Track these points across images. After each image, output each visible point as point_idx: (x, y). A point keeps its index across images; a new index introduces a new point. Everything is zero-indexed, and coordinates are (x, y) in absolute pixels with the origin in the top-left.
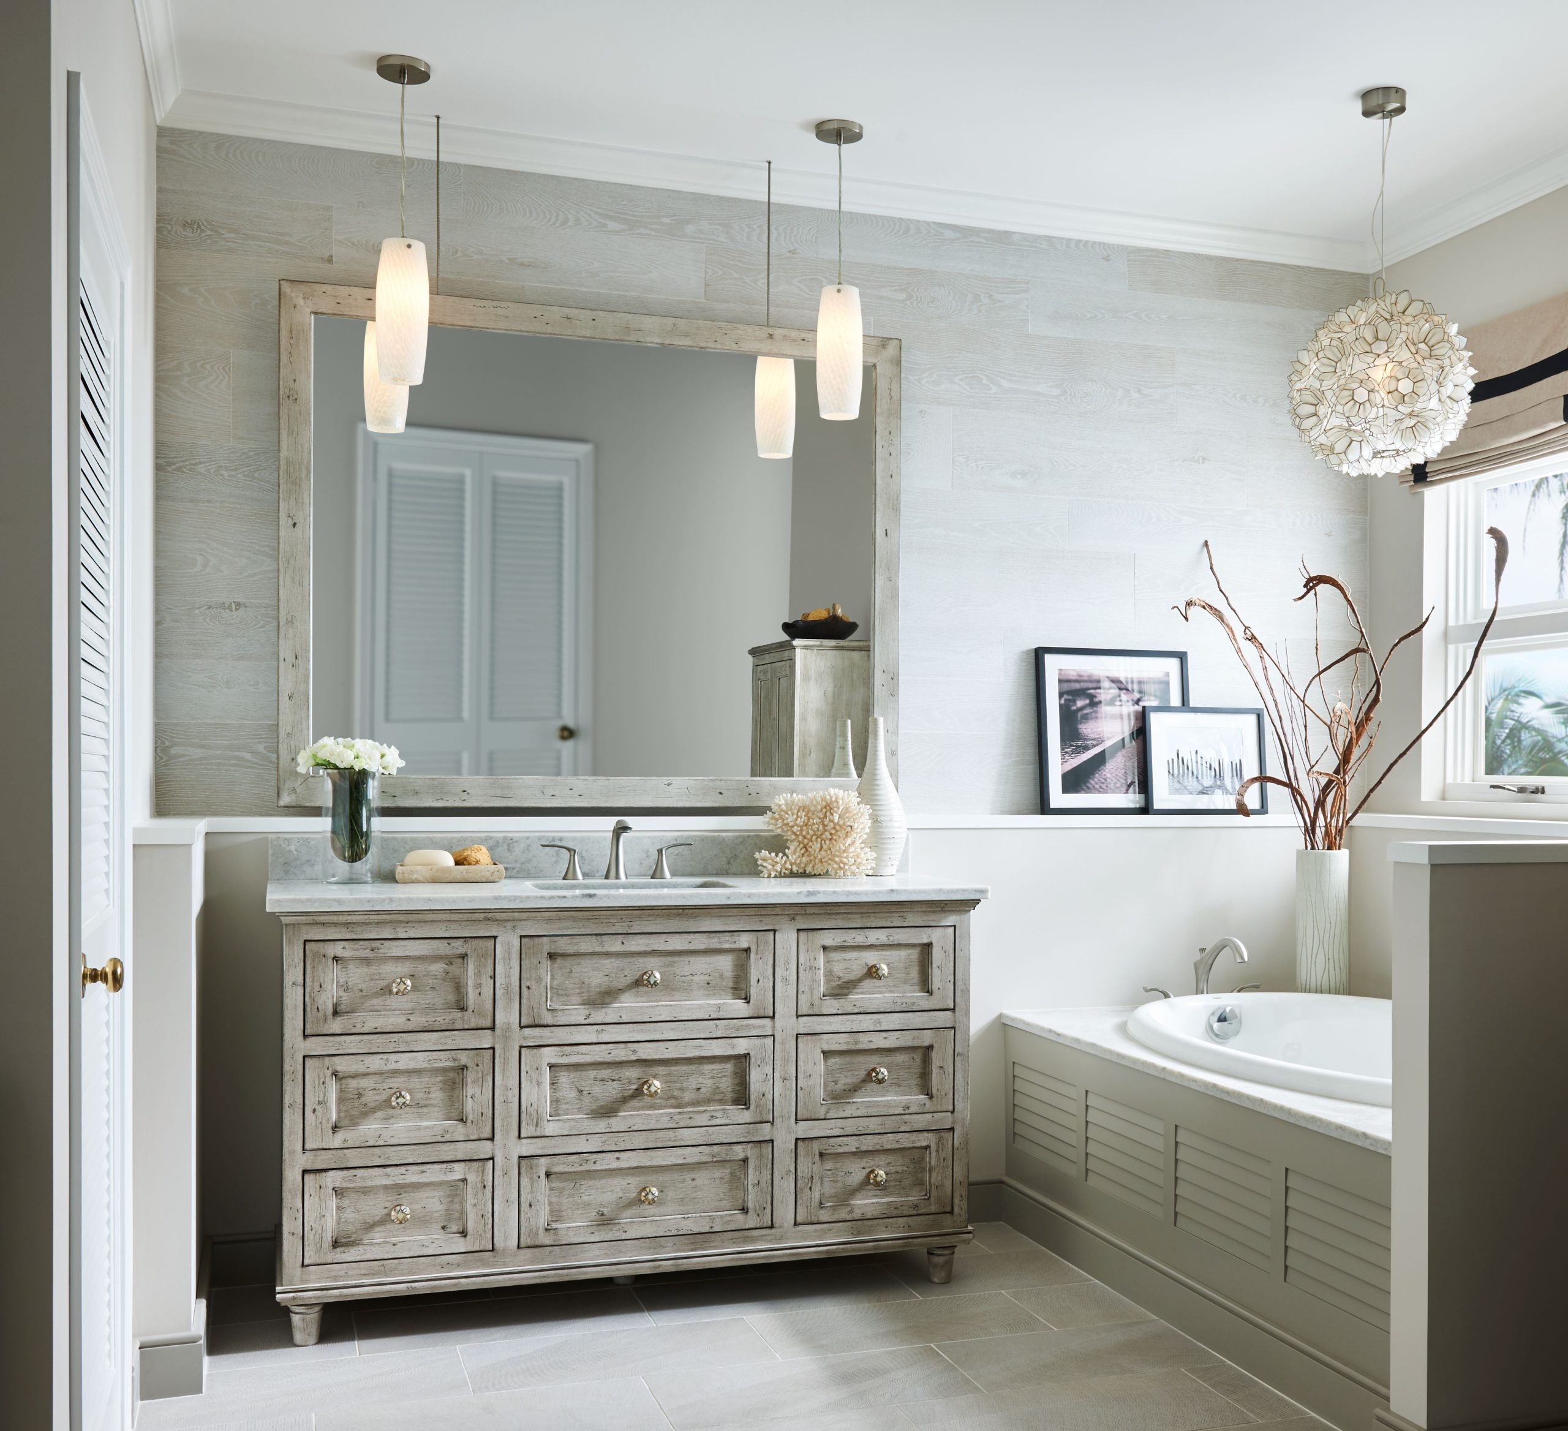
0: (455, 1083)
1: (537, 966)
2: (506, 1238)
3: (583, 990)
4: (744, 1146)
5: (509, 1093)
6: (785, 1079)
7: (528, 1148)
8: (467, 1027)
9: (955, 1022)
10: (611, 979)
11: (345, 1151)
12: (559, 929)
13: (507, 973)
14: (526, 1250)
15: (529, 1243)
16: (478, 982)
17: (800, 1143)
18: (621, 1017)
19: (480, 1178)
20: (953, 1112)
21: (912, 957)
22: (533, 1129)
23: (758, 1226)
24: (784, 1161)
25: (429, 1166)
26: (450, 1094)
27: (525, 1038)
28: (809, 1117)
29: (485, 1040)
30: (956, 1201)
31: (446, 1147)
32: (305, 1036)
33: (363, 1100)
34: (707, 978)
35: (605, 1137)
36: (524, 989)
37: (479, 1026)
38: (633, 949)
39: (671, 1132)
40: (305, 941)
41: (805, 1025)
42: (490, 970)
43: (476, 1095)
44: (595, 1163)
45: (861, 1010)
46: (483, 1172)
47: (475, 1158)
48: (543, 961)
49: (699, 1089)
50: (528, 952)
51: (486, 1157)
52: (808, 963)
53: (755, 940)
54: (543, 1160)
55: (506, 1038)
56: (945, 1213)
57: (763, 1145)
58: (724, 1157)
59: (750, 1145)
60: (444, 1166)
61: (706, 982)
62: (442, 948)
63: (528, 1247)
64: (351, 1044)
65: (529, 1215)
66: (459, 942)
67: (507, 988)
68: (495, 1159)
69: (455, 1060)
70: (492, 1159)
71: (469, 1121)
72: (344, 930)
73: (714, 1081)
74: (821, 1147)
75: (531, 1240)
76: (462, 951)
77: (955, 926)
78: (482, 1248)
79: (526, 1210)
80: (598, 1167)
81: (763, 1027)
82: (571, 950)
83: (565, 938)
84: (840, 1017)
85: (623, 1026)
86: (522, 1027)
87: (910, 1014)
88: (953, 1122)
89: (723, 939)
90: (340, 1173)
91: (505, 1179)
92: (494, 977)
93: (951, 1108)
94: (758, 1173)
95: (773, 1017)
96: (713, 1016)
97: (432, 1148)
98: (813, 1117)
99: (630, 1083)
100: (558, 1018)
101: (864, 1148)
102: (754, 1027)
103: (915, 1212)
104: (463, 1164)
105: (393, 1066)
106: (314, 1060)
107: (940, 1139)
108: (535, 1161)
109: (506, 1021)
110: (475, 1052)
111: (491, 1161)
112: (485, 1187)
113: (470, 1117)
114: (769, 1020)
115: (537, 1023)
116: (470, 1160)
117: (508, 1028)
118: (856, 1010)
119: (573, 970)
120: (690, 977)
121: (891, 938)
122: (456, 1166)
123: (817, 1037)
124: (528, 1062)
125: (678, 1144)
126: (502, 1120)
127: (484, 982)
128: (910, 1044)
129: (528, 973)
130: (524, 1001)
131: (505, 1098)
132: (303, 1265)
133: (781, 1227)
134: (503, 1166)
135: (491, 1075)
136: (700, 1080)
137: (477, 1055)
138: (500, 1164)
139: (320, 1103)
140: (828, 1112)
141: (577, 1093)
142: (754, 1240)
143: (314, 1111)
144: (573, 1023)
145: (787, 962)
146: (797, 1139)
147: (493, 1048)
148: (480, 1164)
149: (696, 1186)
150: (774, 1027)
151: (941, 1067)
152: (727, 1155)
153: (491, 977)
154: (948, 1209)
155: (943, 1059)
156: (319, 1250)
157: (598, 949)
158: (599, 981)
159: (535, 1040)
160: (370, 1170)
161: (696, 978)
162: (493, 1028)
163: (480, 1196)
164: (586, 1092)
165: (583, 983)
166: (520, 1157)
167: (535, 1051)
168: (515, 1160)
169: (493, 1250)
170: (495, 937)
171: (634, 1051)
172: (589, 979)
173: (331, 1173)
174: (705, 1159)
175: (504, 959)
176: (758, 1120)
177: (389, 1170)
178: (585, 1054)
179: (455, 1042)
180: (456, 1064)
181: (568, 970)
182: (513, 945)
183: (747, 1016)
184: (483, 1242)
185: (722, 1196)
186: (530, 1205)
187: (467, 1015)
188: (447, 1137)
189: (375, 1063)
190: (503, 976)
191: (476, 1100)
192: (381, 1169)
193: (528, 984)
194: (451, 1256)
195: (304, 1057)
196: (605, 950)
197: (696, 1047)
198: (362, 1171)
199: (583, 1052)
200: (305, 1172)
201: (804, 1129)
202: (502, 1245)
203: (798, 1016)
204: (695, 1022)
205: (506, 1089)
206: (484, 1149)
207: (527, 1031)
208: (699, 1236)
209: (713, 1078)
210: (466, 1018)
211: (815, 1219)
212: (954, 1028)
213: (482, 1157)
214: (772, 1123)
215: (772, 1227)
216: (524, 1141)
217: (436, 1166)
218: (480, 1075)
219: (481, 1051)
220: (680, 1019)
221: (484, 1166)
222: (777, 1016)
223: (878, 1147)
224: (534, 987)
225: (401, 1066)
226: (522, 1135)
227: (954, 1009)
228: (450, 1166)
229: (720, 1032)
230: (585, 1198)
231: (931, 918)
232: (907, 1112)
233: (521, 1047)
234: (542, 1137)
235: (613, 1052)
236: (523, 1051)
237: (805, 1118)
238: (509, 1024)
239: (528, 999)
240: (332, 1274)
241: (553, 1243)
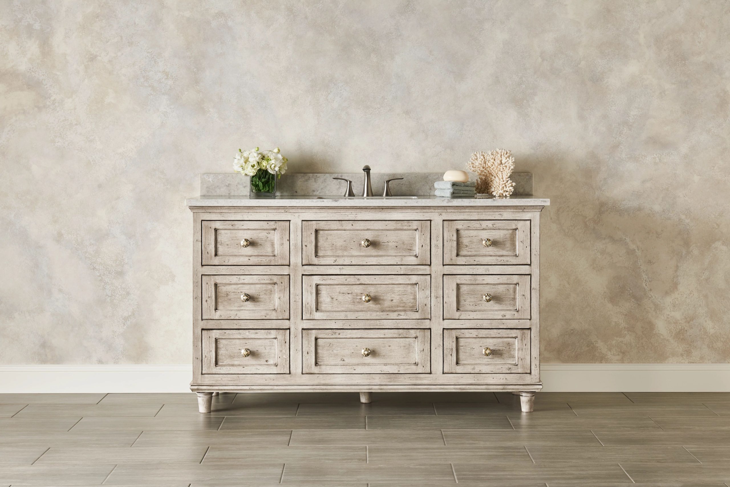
0: (271, 291)
1: (310, 235)
3: (333, 248)
4: (415, 330)
5: (297, 297)
6: (437, 297)
7: (306, 325)
9: (531, 271)
10: (347, 243)
11: (221, 321)
12: (321, 217)
13: (296, 239)
16: (282, 243)
17: (445, 331)
18: (352, 262)
19: (283, 338)
20: (530, 319)
21: (507, 236)
22: (309, 315)
23: (423, 372)
24: (437, 340)
25: (259, 330)
26: (269, 296)
27: (304, 271)
28: (450, 318)
29: (285, 271)
30: (533, 367)
32: (202, 265)
33: (229, 297)
34: (395, 244)
35: (344, 322)
36: (304, 247)
37: (283, 264)
38: (358, 228)
39: (378, 321)
40: (202, 220)
41: (448, 270)
42: (287, 237)
43: (281, 297)
44: (339, 334)
45: (479, 263)
46: (285, 335)
47: (281, 328)
49: (392, 300)
50: (306, 228)
51: (286, 328)
52: (449, 238)
53: (420, 225)
54: (314, 331)
55: (295, 270)
56: (526, 373)
57: (426, 330)
58: (405, 336)
59: (419, 330)
60: (267, 331)
61: (395, 246)
62: (264, 225)
63: (307, 374)
64: (223, 270)
65: (307, 358)
66: (273, 222)
67: (296, 245)
68: (291, 329)
69: (271, 280)
70: (289, 329)
72: (219, 215)
73: (400, 297)
74: (457, 333)
75: (308, 370)
76: (274, 227)
77: (530, 220)
79: (306, 355)
80: (341, 336)
81: (425, 270)
82: (327, 228)
83: (324, 222)
86: (303, 265)
87: (506, 266)
88: (531, 325)
89: (404, 224)
90: (218, 331)
91: (296, 339)
92: (289, 240)
93: (529, 318)
94: (423, 345)
95: (430, 265)
96: (399, 263)
97: (261, 322)
98: (452, 318)
99: (357, 295)
100: (321, 261)
101: (480, 336)
102: (420, 269)
103: (509, 372)
104: (275, 330)
105: (242, 281)
106: (206, 277)
107: (523, 334)
108: (310, 331)
109: (295, 262)
110: (281, 276)
111: (289, 330)
112: (286, 342)
114: (428, 266)
115: (310, 263)
117: (296, 265)
118: (475, 263)
119: (328, 238)
120: (387, 243)
121: (495, 226)
122: (272, 331)
123: (454, 276)
124: (306, 282)
125: (381, 327)
126: (294, 310)
127: (284, 242)
128: (506, 282)
129: (306, 239)
131: (295, 299)
132: (202, 374)
133: (435, 374)
134: (294, 333)
135: (289, 288)
136: (393, 295)
137: (282, 278)
138: (293, 332)
139: (209, 297)
140: (460, 316)
141: (331, 299)
142: (421, 379)
143: (206, 301)
144: (328, 264)
145: (438, 237)
146: (444, 329)
147: (289, 275)
148: (284, 331)
149: (391, 350)
150: (431, 270)
151: (523, 295)
152: (407, 334)
153: (288, 240)
154: (529, 371)
156: (209, 367)
157: (340, 228)
159: (310, 272)
160: (232, 331)
161: (390, 244)
162: (289, 265)
163: (283, 347)
164: (335, 299)
165: (333, 244)
166: (303, 329)
167: (310, 277)
169: (290, 373)
170: (290, 221)
171: (359, 279)
172: (336, 242)
173: (214, 331)
174: (395, 336)
176: (423, 318)
177: (241, 331)
178: (334, 280)
179: (271, 271)
181: (326, 238)
182: (298, 225)
183: (417, 264)
184: (285, 369)
185: (404, 355)
186: (308, 353)
188: (268, 317)
189: (234, 279)
190: (294, 240)
191: (281, 300)
192: (237, 331)
193: (306, 244)
194: (270, 375)
195: (202, 275)
196: (343, 228)
197: (390, 279)
198: (228, 331)
199: (333, 278)
200: (202, 329)
201: (447, 324)
203: (443, 265)
204: (389, 266)
205: (296, 295)
206: (285, 324)
208: (393, 375)
209: (399, 295)
210: (276, 260)
211: (454, 371)
212: (530, 275)
213: (284, 328)
214: (430, 320)
215: (431, 373)
216: (305, 321)
217: (262, 331)
218: (283, 288)
219: (283, 276)
220: (382, 264)
221: (285, 332)
222: (432, 264)
223: (488, 336)
224: (308, 246)
225: (246, 281)
226: (303, 319)
227: (530, 265)
228: (269, 331)
229: (403, 271)
230: (335, 352)
231: (516, 216)
232: (504, 318)
233: (303, 275)
234: (313, 320)
235: (348, 280)
236: (303, 276)
237: (448, 318)
239: (306, 251)
240: (215, 379)
241: (319, 373)
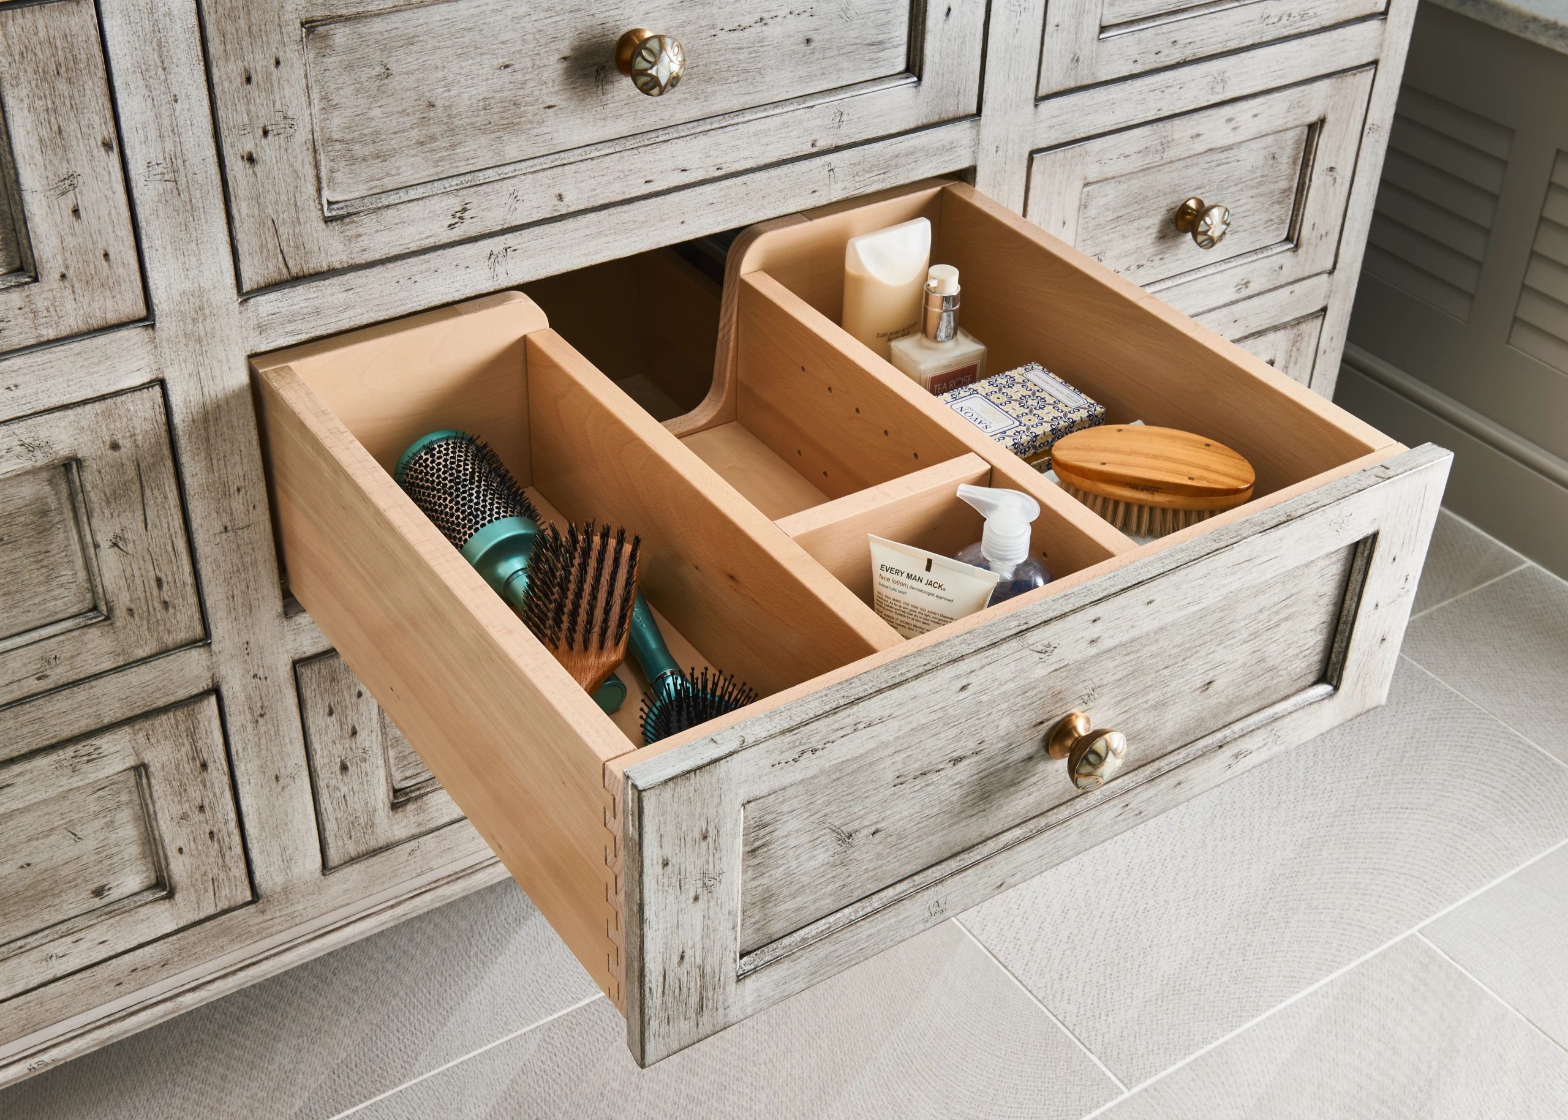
2: (288, 861)
8: (51, 333)
14: (348, 870)
15: (352, 850)
31: (60, 703)
48: (291, 54)
71: (120, 613)
78: (224, 905)
84: (1138, 83)
85: (570, 224)
113: (122, 601)
116: (147, 715)
130: (242, 208)
155: (1340, 147)
158: (481, 90)
168: (284, 672)
175: (144, 71)
180: (41, 459)
187: (40, 294)
202: (280, 880)
207: (266, 304)
238: (201, 293)
